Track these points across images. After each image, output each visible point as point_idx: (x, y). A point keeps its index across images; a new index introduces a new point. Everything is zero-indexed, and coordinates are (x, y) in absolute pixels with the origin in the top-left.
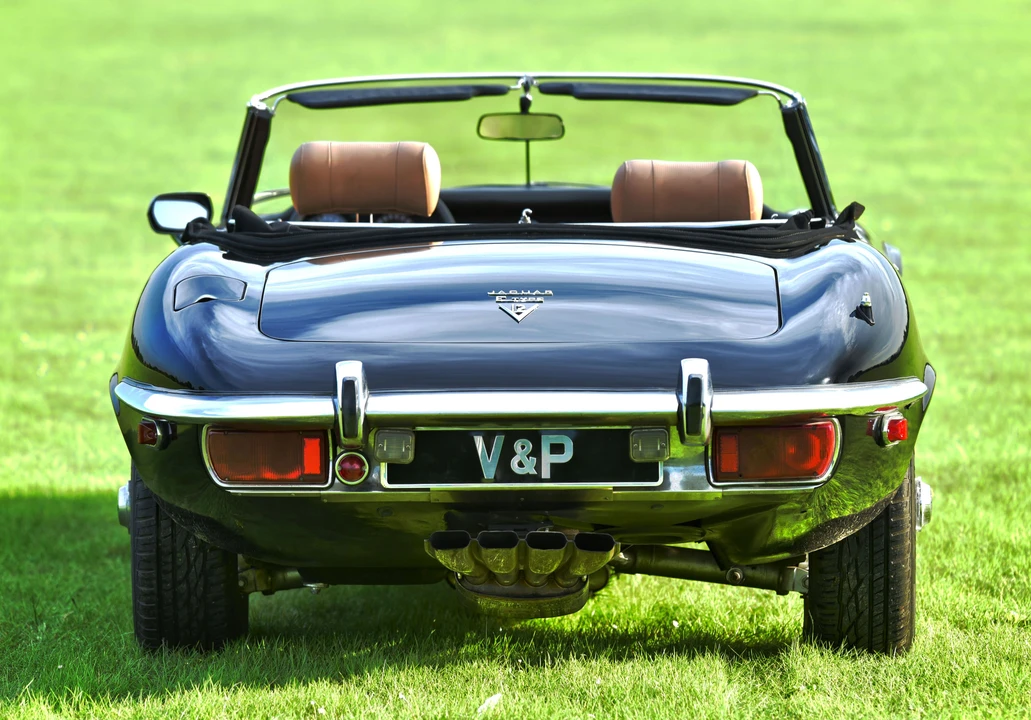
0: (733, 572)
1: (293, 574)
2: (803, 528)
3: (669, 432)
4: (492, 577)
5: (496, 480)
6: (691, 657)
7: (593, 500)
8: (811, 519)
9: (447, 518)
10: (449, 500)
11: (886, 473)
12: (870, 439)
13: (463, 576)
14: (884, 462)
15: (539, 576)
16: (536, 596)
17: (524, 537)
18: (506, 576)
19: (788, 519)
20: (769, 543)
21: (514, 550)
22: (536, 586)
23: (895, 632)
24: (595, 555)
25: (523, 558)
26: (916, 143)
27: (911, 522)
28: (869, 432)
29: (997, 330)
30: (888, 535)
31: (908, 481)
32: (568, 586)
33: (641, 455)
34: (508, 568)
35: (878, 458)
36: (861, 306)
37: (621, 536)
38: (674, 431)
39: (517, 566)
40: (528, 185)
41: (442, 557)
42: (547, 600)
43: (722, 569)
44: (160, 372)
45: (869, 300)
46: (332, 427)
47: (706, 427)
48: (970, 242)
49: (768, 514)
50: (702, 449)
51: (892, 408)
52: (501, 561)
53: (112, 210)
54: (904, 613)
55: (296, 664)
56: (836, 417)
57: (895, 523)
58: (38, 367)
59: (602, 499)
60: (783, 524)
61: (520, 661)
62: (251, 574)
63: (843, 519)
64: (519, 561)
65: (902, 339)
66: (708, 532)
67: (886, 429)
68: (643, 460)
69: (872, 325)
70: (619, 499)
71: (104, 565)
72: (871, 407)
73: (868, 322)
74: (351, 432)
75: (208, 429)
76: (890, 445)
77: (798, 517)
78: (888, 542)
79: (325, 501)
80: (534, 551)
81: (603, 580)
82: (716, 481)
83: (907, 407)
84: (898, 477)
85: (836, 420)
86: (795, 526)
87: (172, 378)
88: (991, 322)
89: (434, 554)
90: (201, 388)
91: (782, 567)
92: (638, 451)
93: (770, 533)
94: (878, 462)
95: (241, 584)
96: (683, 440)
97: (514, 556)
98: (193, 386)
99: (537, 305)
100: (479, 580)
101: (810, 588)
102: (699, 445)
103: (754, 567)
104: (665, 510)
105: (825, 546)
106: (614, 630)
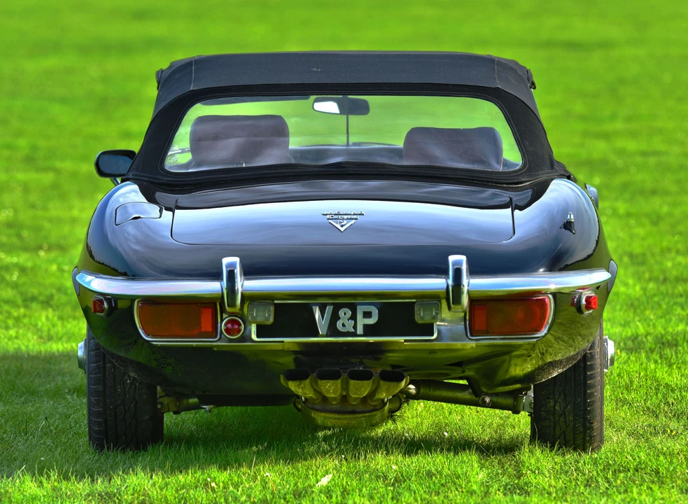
0: (483, 399)
1: (194, 400)
2: (529, 367)
3: (440, 303)
4: (325, 399)
5: (327, 336)
6: (456, 453)
7: (391, 348)
8: (534, 361)
9: (296, 360)
10: (296, 348)
11: (583, 332)
12: (573, 309)
13: (306, 399)
14: (582, 325)
15: (356, 399)
16: (354, 412)
17: (345, 373)
18: (334, 399)
19: (519, 361)
20: (507, 377)
21: (339, 381)
22: (354, 405)
23: (591, 437)
24: (392, 384)
25: (345, 387)
26: (619, 125)
27: (601, 365)
28: (573, 304)
29: (669, 250)
30: (585, 373)
31: (598, 338)
32: (375, 406)
33: (422, 318)
34: (335, 394)
35: (579, 322)
36: (567, 222)
37: (410, 373)
38: (444, 303)
39: (342, 391)
40: (348, 144)
41: (293, 386)
42: (361, 415)
43: (476, 397)
44: (106, 265)
45: (572, 217)
46: (220, 301)
47: (465, 300)
48: (654, 192)
49: (506, 357)
50: (463, 314)
51: (587, 288)
52: (331, 388)
53: (57, 171)
54: (596, 425)
55: (196, 459)
56: (551, 294)
57: (590, 365)
58: (12, 275)
59: (397, 348)
60: (516, 365)
61: (343, 456)
62: (166, 400)
63: (556, 361)
64: (343, 389)
65: (595, 245)
66: (467, 370)
67: (584, 302)
68: (423, 322)
69: (574, 234)
70: (408, 348)
71: (65, 399)
72: (574, 287)
73: (572, 232)
74: (232, 304)
75: (138, 302)
76: (587, 312)
77: (526, 360)
78: (586, 378)
79: (215, 349)
80: (352, 382)
81: (398, 405)
82: (472, 335)
83: (598, 288)
84: (592, 335)
85: (550, 296)
86: (524, 366)
87: (114, 269)
88: (665, 244)
89: (287, 384)
90: (134, 276)
91: (516, 395)
92: (421, 316)
93: (507, 370)
94: (579, 325)
95: (159, 406)
96: (449, 308)
97: (339, 386)
98: (128, 274)
99: (354, 221)
100: (317, 402)
101: (534, 409)
102: (460, 312)
103: (497, 394)
104: (438, 355)
105: (544, 380)
106: (406, 437)
